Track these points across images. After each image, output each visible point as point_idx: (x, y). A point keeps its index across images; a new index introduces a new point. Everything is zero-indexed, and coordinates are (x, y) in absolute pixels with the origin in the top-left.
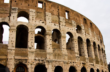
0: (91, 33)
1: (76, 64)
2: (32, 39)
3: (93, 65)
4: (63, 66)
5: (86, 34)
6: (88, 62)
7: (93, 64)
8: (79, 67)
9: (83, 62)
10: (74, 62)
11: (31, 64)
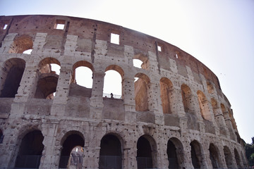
0: (176, 67)
1: (125, 127)
2: (28, 80)
3: (180, 131)
4: (87, 131)
5: (161, 69)
6: (163, 123)
7: (177, 128)
8: (133, 135)
9: (146, 124)
10: (118, 124)
11: (13, 128)
